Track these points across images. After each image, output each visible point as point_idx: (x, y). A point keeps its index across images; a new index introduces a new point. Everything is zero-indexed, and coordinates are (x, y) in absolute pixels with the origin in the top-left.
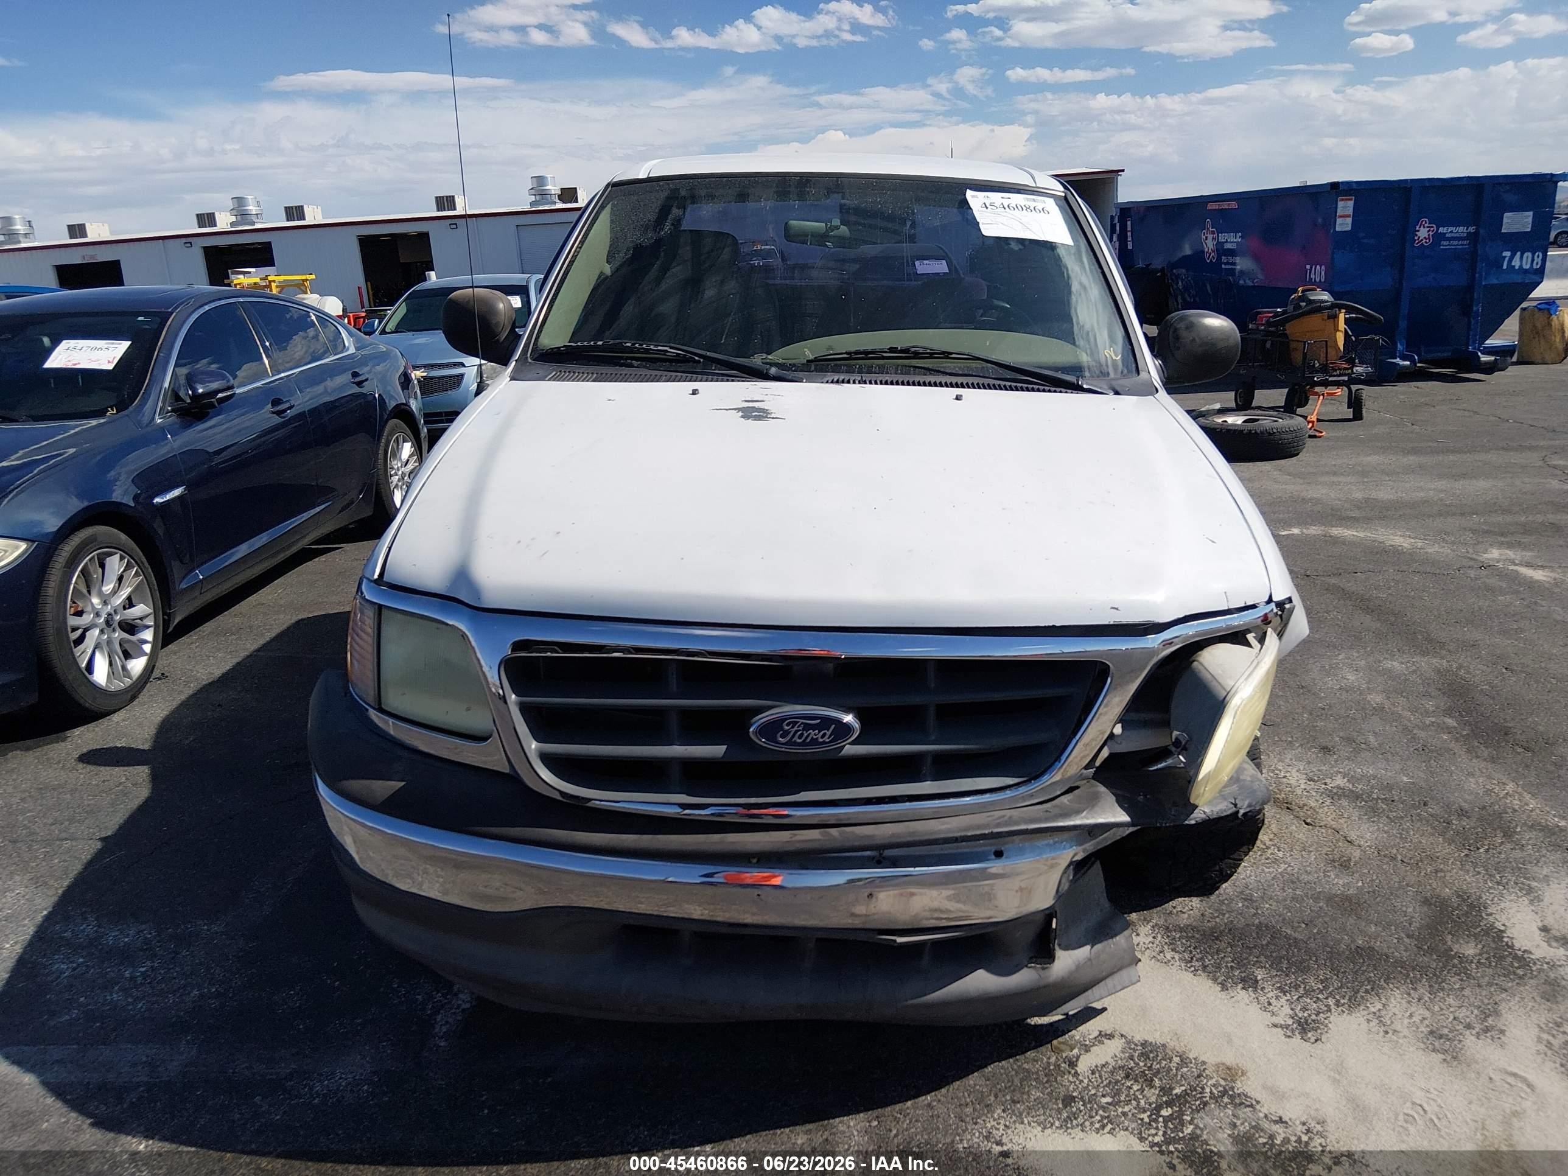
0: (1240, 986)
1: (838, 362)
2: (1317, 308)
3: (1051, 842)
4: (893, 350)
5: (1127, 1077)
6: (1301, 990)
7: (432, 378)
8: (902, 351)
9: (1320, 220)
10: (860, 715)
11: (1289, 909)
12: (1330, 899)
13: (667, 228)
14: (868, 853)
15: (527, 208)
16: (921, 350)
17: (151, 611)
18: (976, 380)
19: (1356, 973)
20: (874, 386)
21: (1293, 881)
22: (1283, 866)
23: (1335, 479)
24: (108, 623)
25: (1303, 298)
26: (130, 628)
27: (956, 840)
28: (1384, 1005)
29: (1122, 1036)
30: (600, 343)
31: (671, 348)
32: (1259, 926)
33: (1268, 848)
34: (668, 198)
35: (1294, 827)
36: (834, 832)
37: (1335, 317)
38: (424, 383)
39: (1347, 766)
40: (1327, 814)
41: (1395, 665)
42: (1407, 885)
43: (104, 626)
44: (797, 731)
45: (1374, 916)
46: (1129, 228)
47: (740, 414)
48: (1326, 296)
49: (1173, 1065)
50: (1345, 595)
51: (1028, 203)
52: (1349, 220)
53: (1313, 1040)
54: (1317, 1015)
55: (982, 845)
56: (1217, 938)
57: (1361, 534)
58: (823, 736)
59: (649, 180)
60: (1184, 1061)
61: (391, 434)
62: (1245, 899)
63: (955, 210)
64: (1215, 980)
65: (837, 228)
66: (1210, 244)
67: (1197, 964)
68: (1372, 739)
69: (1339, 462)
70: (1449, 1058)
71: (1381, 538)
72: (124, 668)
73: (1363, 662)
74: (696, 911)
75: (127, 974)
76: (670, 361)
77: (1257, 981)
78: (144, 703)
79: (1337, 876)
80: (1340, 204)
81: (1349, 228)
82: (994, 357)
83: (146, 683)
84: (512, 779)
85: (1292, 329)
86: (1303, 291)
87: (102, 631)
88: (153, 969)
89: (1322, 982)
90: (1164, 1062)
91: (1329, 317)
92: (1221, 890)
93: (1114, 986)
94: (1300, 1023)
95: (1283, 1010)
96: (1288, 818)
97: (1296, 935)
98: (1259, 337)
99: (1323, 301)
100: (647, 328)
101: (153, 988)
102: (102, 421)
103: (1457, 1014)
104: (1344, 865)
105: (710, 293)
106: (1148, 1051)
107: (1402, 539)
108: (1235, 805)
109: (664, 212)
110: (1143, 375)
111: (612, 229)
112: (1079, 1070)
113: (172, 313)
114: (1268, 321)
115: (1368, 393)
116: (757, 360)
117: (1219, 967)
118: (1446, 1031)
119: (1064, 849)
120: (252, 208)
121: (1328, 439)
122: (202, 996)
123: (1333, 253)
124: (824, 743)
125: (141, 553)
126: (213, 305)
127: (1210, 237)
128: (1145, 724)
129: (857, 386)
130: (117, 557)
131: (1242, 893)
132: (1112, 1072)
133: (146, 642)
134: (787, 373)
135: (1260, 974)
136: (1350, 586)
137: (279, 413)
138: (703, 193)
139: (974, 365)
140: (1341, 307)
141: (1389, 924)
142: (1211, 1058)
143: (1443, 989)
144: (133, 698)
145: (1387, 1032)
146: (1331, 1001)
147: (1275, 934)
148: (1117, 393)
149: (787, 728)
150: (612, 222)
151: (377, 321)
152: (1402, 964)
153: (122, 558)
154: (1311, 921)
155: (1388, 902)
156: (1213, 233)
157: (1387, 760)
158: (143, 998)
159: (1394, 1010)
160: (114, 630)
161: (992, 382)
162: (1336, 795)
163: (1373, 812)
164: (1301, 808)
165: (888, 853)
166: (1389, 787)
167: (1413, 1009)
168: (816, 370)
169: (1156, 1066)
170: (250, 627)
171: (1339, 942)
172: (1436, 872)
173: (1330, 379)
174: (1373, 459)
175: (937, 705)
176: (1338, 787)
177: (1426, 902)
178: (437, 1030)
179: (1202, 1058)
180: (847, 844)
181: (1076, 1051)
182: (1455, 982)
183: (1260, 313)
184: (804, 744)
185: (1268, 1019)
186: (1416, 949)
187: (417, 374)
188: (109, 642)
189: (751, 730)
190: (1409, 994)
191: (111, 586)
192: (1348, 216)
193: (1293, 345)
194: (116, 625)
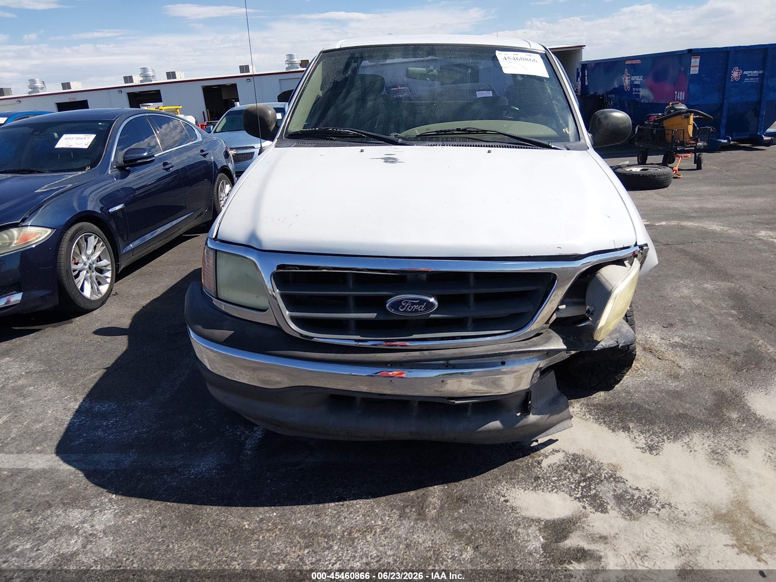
0: (622, 430)
1: (431, 136)
2: (679, 113)
3: (528, 358)
4: (458, 130)
5: (565, 469)
6: (651, 433)
7: (239, 154)
8: (463, 130)
9: (682, 69)
10: (438, 298)
11: (647, 397)
12: (668, 392)
13: (349, 72)
14: (441, 362)
15: (284, 71)
16: (472, 130)
17: (110, 263)
18: (499, 144)
19: (678, 425)
20: (449, 147)
21: (650, 384)
22: (646, 378)
23: (686, 198)
24: (90, 268)
25: (672, 108)
26: (100, 271)
27: (483, 356)
28: (691, 439)
29: (563, 451)
30: (317, 129)
31: (351, 130)
32: (633, 405)
33: (639, 369)
34: (350, 58)
35: (652, 360)
36: (426, 353)
37: (688, 117)
38: (236, 156)
39: (681, 332)
40: (670, 354)
41: (708, 286)
42: (706, 386)
43: (88, 269)
44: (408, 306)
45: (689, 399)
46: (586, 74)
47: (383, 160)
48: (683, 107)
49: (587, 464)
50: (686, 253)
51: (527, 57)
52: (697, 69)
53: (655, 454)
54: (658, 443)
55: (496, 359)
56: (611, 409)
57: (697, 225)
58: (420, 308)
59: (341, 49)
60: (592, 462)
61: (220, 180)
62: (627, 392)
63: (491, 61)
64: (609, 427)
65: (432, 71)
66: (627, 82)
67: (601, 420)
68: (694, 320)
69: (688, 190)
70: (720, 463)
71: (705, 226)
72: (98, 289)
73: (692, 285)
74: (364, 389)
75: (105, 424)
76: (351, 137)
77: (629, 428)
78: (108, 306)
79: (672, 382)
80: (693, 60)
81: (697, 73)
82: (508, 133)
83: (108, 297)
84: (278, 329)
85: (666, 123)
86: (672, 104)
87: (87, 272)
88: (116, 421)
89: (661, 429)
90: (583, 463)
91: (685, 117)
92: (615, 388)
93: (560, 428)
94: (649, 447)
95: (642, 441)
96: (650, 356)
97: (650, 408)
98: (650, 128)
99: (682, 109)
100: (340, 121)
101: (116, 429)
102: (84, 172)
103: (726, 443)
104: (676, 377)
105: (370, 104)
106: (575, 458)
107: (716, 227)
108: (617, 342)
109: (348, 65)
110: (582, 141)
111: (323, 74)
112: (542, 465)
113: (114, 121)
114: (654, 120)
115: (705, 156)
116: (392, 136)
117: (612, 422)
118: (719, 451)
119: (535, 361)
120: (150, 73)
121: (683, 179)
122: (139, 433)
123: (688, 86)
124: (421, 311)
125: (104, 236)
126: (134, 117)
127: (627, 78)
128: (575, 304)
129: (441, 147)
130: (93, 237)
131: (625, 389)
132: (558, 467)
133: (107, 277)
134: (407, 142)
135: (631, 425)
136: (689, 249)
137: (167, 169)
138: (367, 55)
139: (498, 137)
140: (691, 112)
141: (696, 404)
142: (605, 461)
143: (720, 433)
144: (103, 304)
145: (691, 451)
146: (665, 438)
147: (640, 407)
148: (568, 149)
149: (403, 304)
150: (323, 70)
151: (212, 127)
152: (701, 421)
153: (95, 238)
154: (658, 402)
155: (696, 394)
156: (628, 76)
157: (701, 330)
158: (112, 434)
159: (695, 442)
160: (93, 272)
161: (507, 145)
162: (674, 346)
163: (692, 353)
164: (657, 352)
165: (451, 362)
166: (701, 342)
167: (704, 441)
168: (421, 140)
169: (579, 464)
170: (156, 272)
171: (671, 411)
172: (721, 380)
173: (686, 149)
174: (705, 188)
175: (475, 294)
176: (676, 342)
177: (715, 394)
178: (247, 447)
179: (601, 461)
180: (432, 358)
181: (541, 458)
182: (726, 429)
183: (651, 116)
184: (411, 312)
185: (634, 445)
186: (708, 415)
187: (232, 153)
188: (91, 277)
189: (387, 305)
190: (703, 435)
191: (91, 251)
192: (697, 66)
193: (667, 132)
194: (94, 269)
